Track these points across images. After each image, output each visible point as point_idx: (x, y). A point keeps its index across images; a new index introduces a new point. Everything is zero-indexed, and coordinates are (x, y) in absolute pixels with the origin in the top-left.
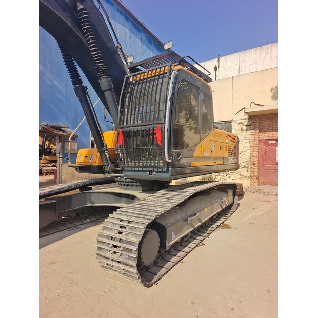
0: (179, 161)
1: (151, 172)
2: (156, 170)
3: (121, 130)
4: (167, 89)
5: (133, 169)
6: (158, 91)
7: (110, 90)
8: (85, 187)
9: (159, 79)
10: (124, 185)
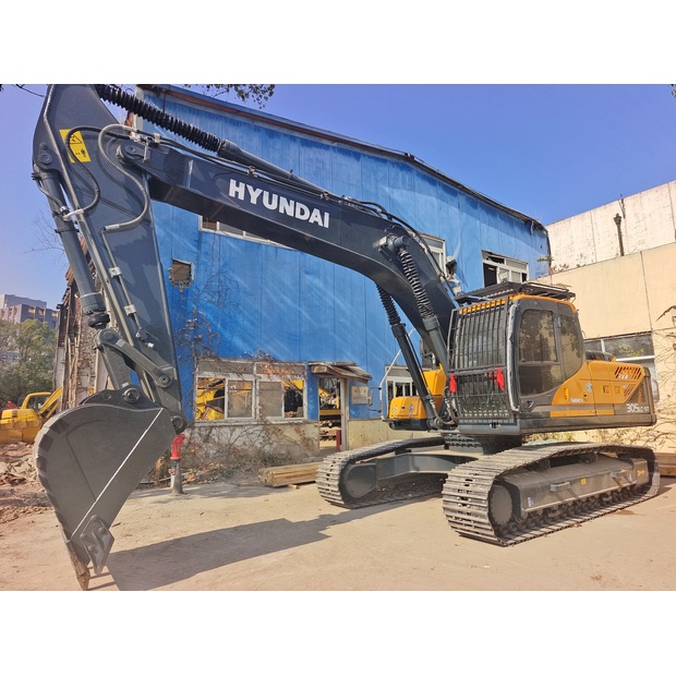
0: (530, 410)
1: (494, 425)
2: (500, 421)
3: (452, 375)
4: (507, 325)
5: (471, 421)
6: (496, 327)
7: (436, 329)
8: (402, 449)
9: (495, 311)
10: (458, 445)
